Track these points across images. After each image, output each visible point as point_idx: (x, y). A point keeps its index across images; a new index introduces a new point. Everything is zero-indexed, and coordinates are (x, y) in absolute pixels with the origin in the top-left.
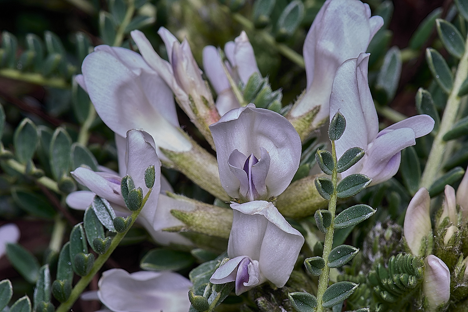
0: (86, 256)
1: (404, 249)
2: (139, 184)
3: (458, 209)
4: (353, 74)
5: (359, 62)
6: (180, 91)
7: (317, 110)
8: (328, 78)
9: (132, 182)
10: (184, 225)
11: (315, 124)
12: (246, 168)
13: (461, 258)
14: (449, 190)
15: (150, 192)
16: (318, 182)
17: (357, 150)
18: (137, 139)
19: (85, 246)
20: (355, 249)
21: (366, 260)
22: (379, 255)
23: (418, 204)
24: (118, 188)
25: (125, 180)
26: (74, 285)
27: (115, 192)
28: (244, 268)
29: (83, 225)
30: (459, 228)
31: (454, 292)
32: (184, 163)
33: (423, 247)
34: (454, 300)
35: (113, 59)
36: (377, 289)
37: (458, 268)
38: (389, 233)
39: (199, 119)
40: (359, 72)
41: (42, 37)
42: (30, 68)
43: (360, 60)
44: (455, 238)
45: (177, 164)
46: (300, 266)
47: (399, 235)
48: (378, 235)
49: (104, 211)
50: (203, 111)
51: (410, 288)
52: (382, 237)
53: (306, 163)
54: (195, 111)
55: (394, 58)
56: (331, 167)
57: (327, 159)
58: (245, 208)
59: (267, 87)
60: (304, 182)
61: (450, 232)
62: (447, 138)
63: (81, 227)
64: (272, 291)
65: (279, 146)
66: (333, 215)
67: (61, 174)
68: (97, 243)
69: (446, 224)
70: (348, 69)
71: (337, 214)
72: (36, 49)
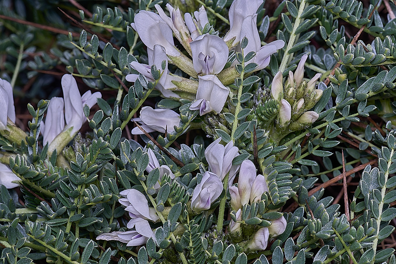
0: (136, 99)
1: (271, 97)
2: (159, 68)
3: (294, 81)
4: (251, 22)
5: (253, 17)
6: (176, 30)
7: (234, 38)
8: (239, 25)
9: (156, 67)
10: (177, 87)
11: (233, 45)
12: (205, 60)
13: (296, 101)
14: (291, 73)
15: (163, 71)
16: (236, 65)
17: (253, 53)
18: (159, 49)
19: (135, 96)
20: (251, 94)
21: (254, 104)
22: (260, 101)
23: (277, 78)
24: (150, 70)
25: (153, 66)
26: (130, 112)
27: (148, 72)
28: (203, 103)
29: (134, 86)
30: (295, 89)
31: (292, 116)
32: (177, 61)
33: (279, 97)
34: (292, 120)
35: (148, 16)
36: (260, 115)
37: (295, 105)
38: (265, 92)
39: (184, 42)
40: (253, 22)
41: (113, 9)
42: (107, 23)
43: (253, 16)
44: (293, 93)
45: (173, 61)
46: (226, 106)
47: (269, 93)
48: (260, 93)
49: (143, 80)
50: (185, 38)
51: (274, 114)
52: (262, 93)
53: (229, 61)
54: (182, 39)
55: (267, 19)
56: (242, 60)
57: (240, 56)
58: (204, 78)
59: (213, 29)
60: (228, 69)
61: (291, 90)
62: (290, 52)
63: (133, 88)
64: (215, 115)
65: (219, 51)
66: (242, 80)
67: (124, 66)
68: (140, 94)
69: (289, 87)
70: (248, 20)
71: (244, 80)
72: (111, 14)
